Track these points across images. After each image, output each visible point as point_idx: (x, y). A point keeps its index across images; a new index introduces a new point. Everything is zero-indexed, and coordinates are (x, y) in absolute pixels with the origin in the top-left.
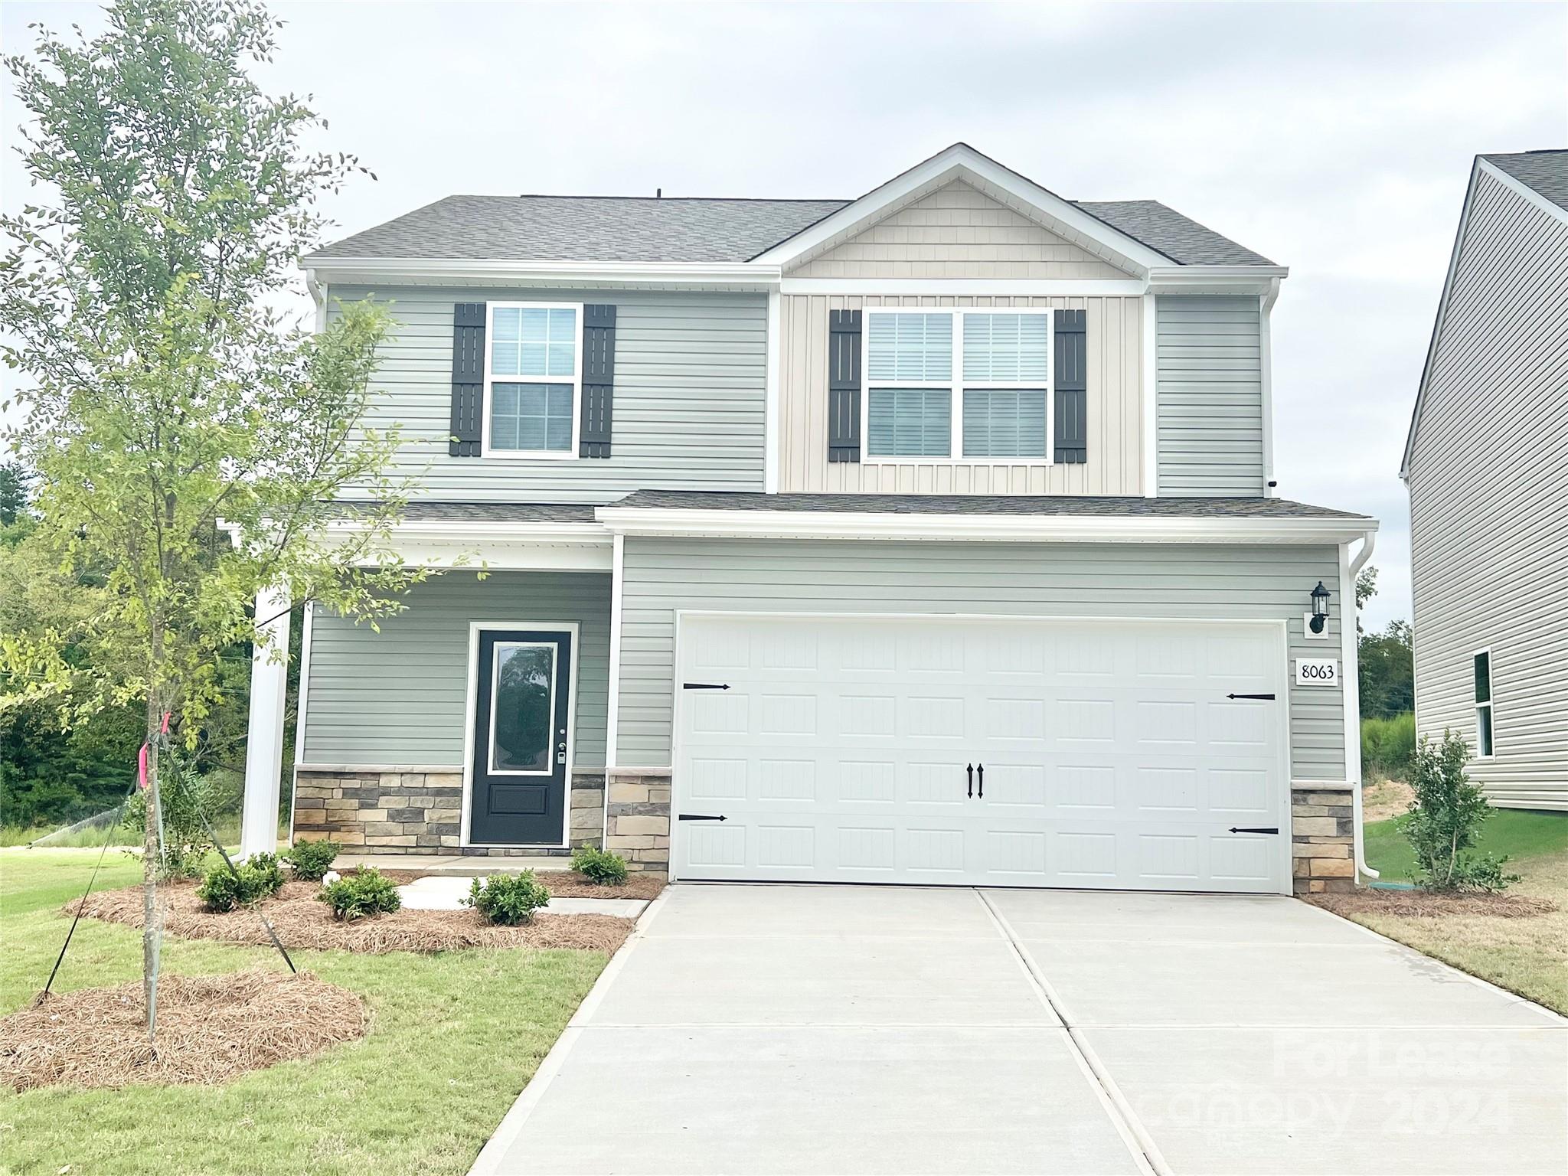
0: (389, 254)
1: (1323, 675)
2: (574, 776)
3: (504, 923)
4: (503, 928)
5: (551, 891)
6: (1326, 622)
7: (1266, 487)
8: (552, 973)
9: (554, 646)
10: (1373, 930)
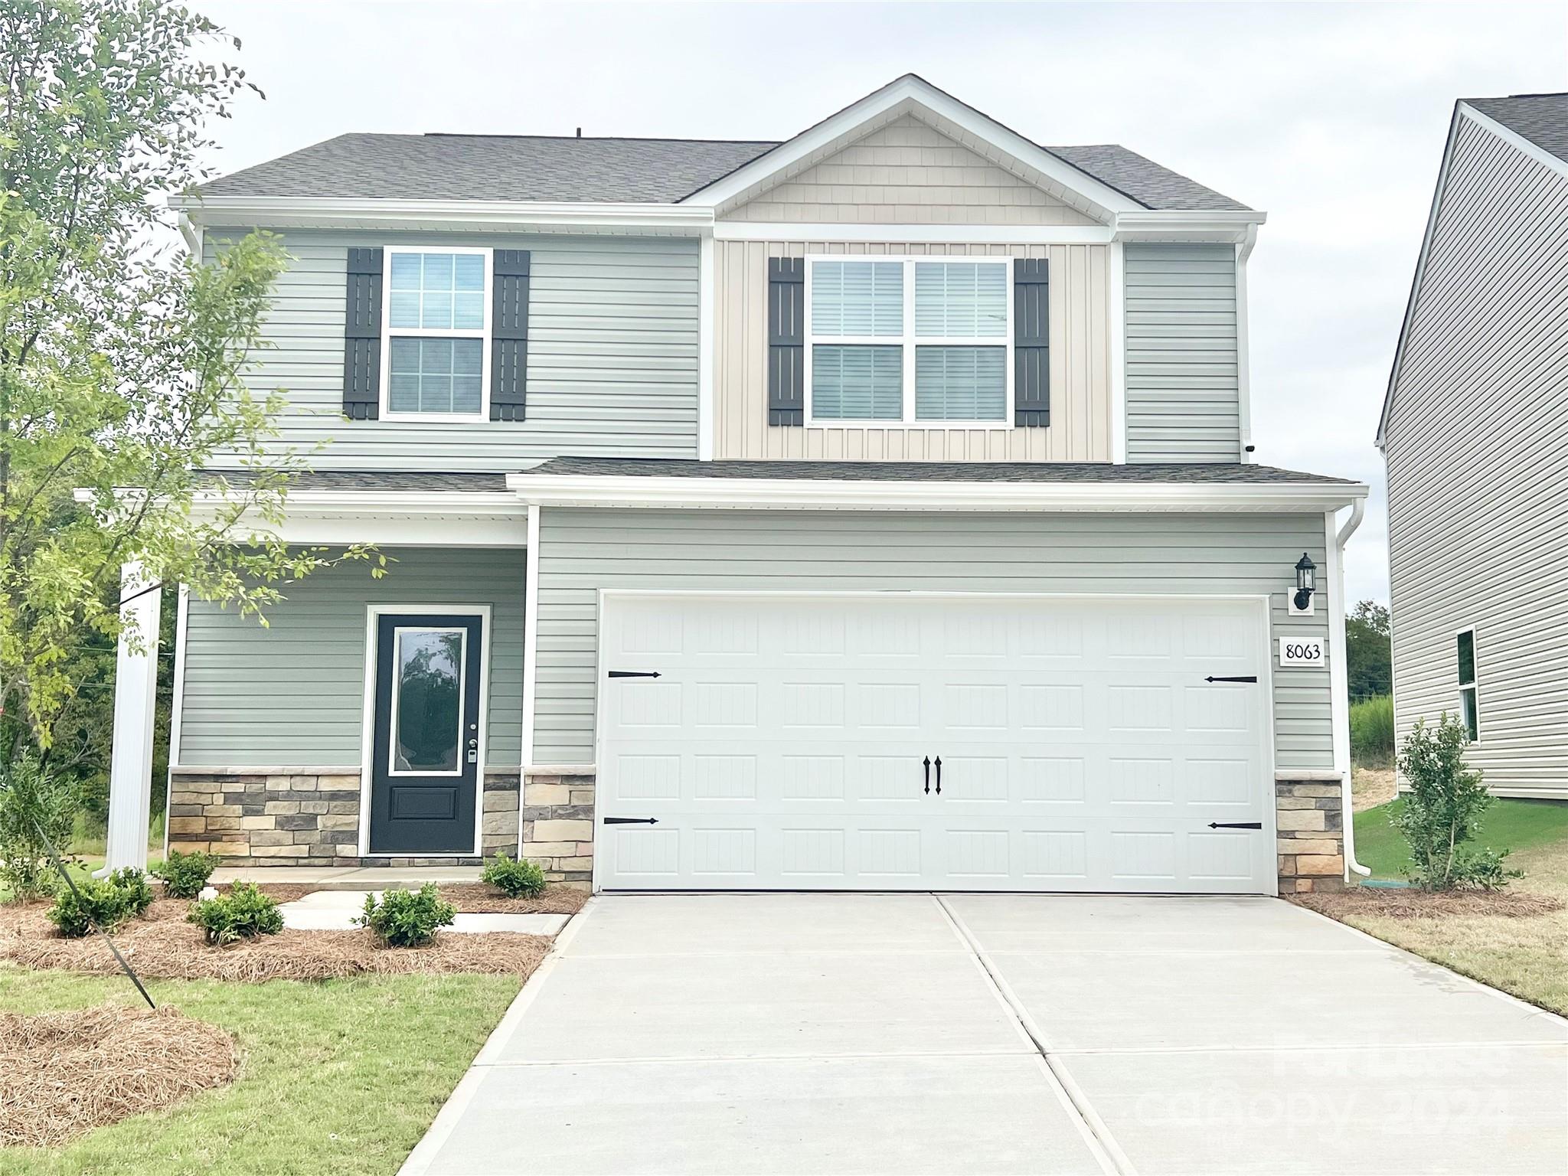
0: (272, 193)
1: (1308, 655)
2: (486, 776)
3: (402, 944)
4: (401, 951)
5: (457, 906)
6: (1311, 598)
7: (1243, 453)
8: (457, 1002)
9: (464, 631)
10: (1370, 934)
